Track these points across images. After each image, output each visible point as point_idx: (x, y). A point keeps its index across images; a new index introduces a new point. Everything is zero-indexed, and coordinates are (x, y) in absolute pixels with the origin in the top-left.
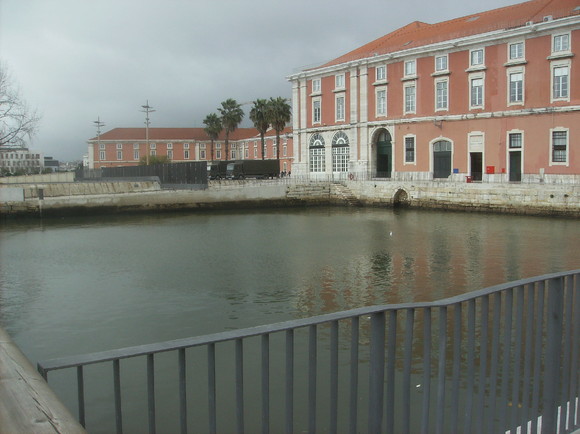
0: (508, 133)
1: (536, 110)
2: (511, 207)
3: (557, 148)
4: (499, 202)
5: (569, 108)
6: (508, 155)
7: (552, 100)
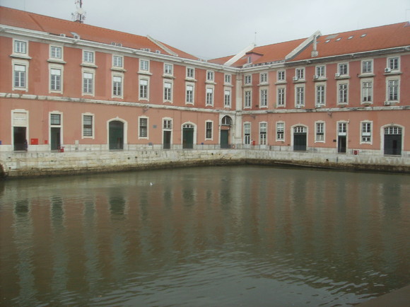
0: (50, 113)
1: (73, 99)
2: (103, 168)
3: (90, 127)
4: (95, 165)
5: (95, 101)
6: (50, 129)
7: (83, 94)
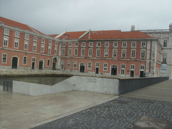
3: (5, 59)
5: (8, 49)
7: (3, 46)
